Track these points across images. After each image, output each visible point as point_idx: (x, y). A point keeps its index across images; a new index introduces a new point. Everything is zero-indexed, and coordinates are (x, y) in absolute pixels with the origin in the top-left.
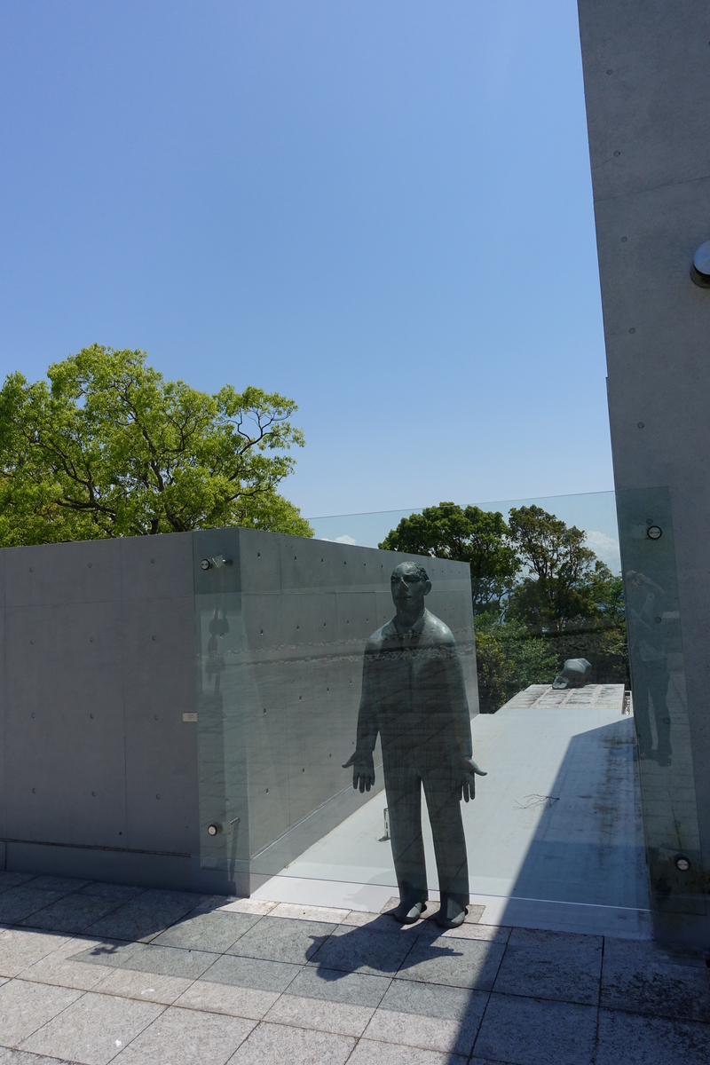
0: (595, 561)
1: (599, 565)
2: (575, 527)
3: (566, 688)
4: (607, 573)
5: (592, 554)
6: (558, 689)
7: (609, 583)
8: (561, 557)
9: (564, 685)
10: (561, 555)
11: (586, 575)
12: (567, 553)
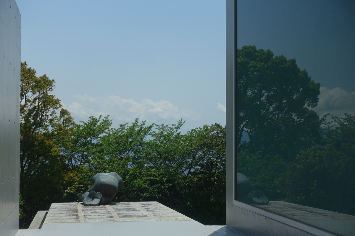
0: (60, 109)
1: (64, 113)
2: (45, 76)
3: (100, 204)
4: (70, 121)
5: (57, 102)
6: (90, 205)
7: (71, 130)
8: (29, 103)
9: (97, 201)
10: (29, 101)
11: (51, 121)
12: (35, 99)
